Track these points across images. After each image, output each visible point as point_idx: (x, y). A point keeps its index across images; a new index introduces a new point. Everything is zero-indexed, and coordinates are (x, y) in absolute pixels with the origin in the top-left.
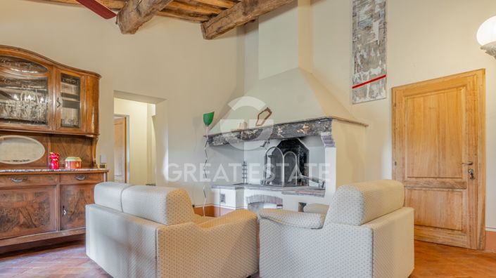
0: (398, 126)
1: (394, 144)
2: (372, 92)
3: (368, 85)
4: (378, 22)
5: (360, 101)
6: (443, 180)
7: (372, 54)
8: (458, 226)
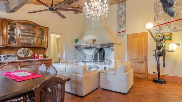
0: (129, 45)
1: (128, 50)
2: (122, 35)
3: (122, 33)
4: (124, 15)
5: (119, 37)
6: (139, 60)
7: (123, 24)
8: (142, 73)
